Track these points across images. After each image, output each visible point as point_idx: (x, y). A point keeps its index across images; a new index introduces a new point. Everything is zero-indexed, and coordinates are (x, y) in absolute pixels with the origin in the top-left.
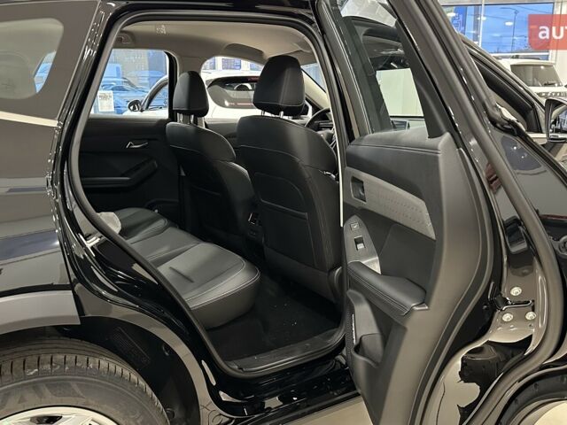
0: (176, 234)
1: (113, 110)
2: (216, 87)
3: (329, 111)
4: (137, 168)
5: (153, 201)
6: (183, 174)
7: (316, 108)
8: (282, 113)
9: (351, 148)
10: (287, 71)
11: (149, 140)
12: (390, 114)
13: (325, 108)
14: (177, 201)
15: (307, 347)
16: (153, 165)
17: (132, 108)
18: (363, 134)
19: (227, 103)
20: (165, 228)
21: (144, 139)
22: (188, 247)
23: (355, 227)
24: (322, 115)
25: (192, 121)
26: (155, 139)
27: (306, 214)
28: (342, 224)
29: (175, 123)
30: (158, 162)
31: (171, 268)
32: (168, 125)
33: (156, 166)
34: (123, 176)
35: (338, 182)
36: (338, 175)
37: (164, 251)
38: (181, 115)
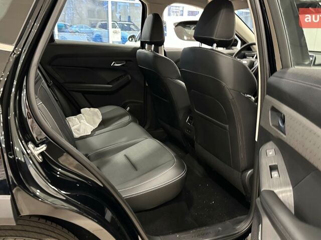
0: (135, 128)
1: (120, 40)
2: (180, 27)
3: (255, 44)
4: (118, 79)
5: (127, 101)
6: (147, 85)
7: (243, 42)
8: (215, 45)
9: (273, 79)
10: (222, 11)
11: (126, 61)
12: (309, 49)
13: (250, 42)
15: (219, 231)
16: (128, 77)
17: (130, 39)
18: (285, 66)
19: (185, 38)
20: (129, 123)
22: (140, 139)
23: (271, 153)
24: (248, 47)
25: (153, 49)
26: (130, 61)
27: (227, 126)
28: (256, 140)
29: (144, 50)
30: (131, 76)
31: (125, 155)
32: (138, 51)
33: (130, 78)
34: (108, 84)
35: (256, 104)
36: (257, 98)
37: (123, 141)
38: (146, 45)
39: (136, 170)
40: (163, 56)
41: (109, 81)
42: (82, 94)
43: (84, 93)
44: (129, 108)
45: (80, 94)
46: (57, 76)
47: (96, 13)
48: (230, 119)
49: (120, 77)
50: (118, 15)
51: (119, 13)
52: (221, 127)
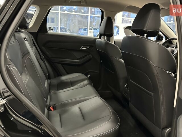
4: (84, 57)
6: (102, 62)
7: (167, 37)
11: (90, 46)
13: (171, 38)
14: (98, 72)
16: (90, 56)
17: (98, 36)
20: (86, 85)
21: (88, 46)
24: (170, 41)
25: (105, 39)
26: (92, 46)
27: (153, 94)
28: (175, 106)
29: (100, 40)
30: (92, 56)
31: (79, 107)
32: (97, 40)
33: (91, 57)
34: (78, 60)
35: (175, 79)
36: (176, 75)
37: (79, 97)
38: (102, 36)
39: (84, 120)
40: (113, 44)
41: (78, 58)
42: (62, 65)
43: (63, 64)
44: (89, 75)
45: (60, 65)
46: (47, 53)
47: (82, 23)
48: (155, 89)
49: (85, 56)
50: (94, 24)
51: (95, 23)
52: (149, 94)
